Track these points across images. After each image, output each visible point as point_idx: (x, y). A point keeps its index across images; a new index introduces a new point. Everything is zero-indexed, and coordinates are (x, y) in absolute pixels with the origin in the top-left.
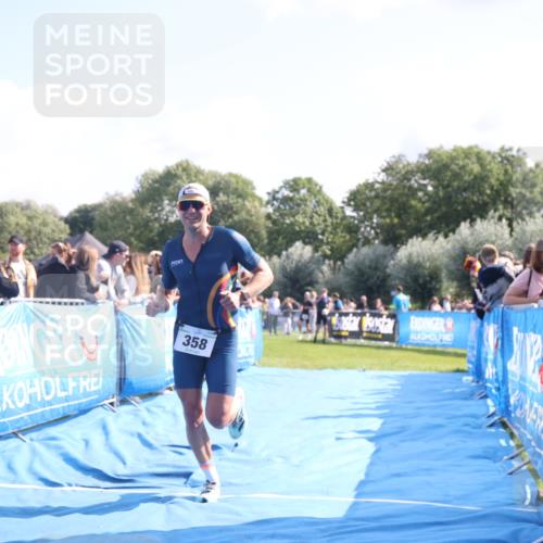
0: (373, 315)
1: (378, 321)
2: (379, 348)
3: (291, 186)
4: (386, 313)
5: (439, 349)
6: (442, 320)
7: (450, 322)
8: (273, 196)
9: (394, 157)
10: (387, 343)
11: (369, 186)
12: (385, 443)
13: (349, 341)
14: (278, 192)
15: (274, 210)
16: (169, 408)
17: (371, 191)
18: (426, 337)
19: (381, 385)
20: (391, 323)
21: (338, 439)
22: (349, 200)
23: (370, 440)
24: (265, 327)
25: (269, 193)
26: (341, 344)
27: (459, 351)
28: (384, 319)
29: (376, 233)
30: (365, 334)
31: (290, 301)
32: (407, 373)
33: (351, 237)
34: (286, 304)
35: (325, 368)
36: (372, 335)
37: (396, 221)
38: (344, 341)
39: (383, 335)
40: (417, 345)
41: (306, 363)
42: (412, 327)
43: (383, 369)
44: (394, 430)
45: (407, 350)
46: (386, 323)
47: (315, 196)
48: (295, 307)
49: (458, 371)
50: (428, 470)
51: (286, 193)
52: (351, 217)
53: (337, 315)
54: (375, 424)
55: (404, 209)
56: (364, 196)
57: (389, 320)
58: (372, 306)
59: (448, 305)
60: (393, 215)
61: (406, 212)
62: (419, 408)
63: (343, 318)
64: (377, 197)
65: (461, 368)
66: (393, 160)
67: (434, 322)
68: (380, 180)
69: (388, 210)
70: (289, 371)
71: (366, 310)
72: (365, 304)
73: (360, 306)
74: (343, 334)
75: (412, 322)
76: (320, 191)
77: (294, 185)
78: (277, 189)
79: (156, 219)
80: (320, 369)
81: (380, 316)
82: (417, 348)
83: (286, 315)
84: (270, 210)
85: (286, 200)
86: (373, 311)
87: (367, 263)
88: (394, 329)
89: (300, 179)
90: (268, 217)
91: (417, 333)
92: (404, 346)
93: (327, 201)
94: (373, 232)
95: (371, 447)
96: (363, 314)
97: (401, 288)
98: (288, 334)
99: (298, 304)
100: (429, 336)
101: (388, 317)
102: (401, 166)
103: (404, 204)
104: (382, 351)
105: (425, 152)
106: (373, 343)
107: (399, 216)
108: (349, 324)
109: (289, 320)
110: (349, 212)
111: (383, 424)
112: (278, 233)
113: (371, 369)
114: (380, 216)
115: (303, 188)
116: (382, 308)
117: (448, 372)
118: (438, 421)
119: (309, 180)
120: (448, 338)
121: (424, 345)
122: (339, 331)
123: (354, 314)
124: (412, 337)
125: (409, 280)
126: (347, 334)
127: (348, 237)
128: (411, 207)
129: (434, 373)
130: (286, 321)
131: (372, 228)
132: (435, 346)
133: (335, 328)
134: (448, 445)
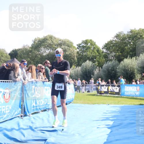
0: (112, 86)
1: (114, 88)
2: (114, 97)
3: (85, 43)
4: (117, 85)
5: (135, 97)
6: (136, 87)
7: (138, 88)
8: (79, 46)
9: (119, 32)
10: (117, 95)
11: (111, 42)
12: (114, 129)
13: (104, 95)
14: (80, 44)
15: (80, 50)
16: (41, 117)
17: (112, 44)
18: (130, 93)
19: (114, 109)
20: (118, 88)
21: (98, 128)
22: (105, 46)
23: (109, 128)
24: (76, 90)
25: (77, 45)
26: (101, 96)
27: (142, 98)
28: (116, 87)
29: (114, 58)
30: (109, 92)
31: (84, 81)
32: (123, 105)
33: (106, 59)
34: (83, 82)
35: (95, 104)
36: (112, 93)
37: (120, 54)
38: (102, 95)
39: (116, 92)
40: (127, 96)
41: (89, 102)
42: (125, 90)
43: (115, 104)
44: (117, 125)
45: (124, 97)
46: (117, 89)
47: (93, 46)
48: (86, 83)
49: (141, 104)
50: (128, 138)
51: (83, 45)
52: (105, 52)
53: (100, 86)
54: (111, 123)
55: (123, 50)
56: (110, 46)
57: (118, 87)
58: (112, 83)
59: (138, 82)
60: (119, 52)
61: (124, 51)
62: (126, 117)
63: (102, 87)
64: (114, 46)
65: (142, 103)
66: (119, 33)
67: (133, 88)
68: (114, 40)
69: (118, 50)
70: (83, 105)
71: (110, 84)
72: (110, 82)
73: (108, 83)
74: (102, 92)
75: (125, 88)
76: (95, 44)
77: (86, 42)
78: (80, 43)
79: (39, 54)
80: (94, 104)
81: (115, 86)
82: (128, 97)
83: (83, 86)
84: (78, 50)
85: (83, 47)
86: (112, 85)
87: (110, 68)
88: (119, 90)
89: (88, 40)
90: (78, 52)
91: (127, 92)
92: (123, 96)
93: (97, 47)
94: (112, 58)
95: (109, 131)
96: (109, 86)
97: (122, 76)
98: (83, 92)
99: (87, 82)
100: (131, 93)
101: (117, 87)
102: (122, 35)
103: (123, 48)
104: (115, 98)
105: (130, 31)
106: (112, 95)
107: (121, 52)
108: (104, 89)
109: (84, 88)
110: (105, 51)
111: (114, 123)
112: (81, 58)
113: (111, 104)
114: (115, 52)
115: (89, 43)
116: (115, 83)
117: (137, 105)
118: (133, 121)
119: (91, 40)
120: (138, 93)
121: (130, 96)
122: (101, 91)
123: (106, 86)
124: (125, 93)
125: (125, 74)
126: (103, 92)
127: (104, 59)
128: (125, 49)
129: (133, 105)
130: (83, 88)
131: (112, 56)
132: (133, 96)
133: (99, 90)
134: (135, 130)
